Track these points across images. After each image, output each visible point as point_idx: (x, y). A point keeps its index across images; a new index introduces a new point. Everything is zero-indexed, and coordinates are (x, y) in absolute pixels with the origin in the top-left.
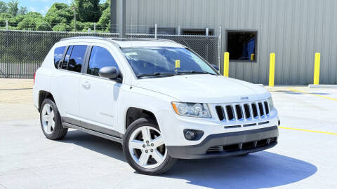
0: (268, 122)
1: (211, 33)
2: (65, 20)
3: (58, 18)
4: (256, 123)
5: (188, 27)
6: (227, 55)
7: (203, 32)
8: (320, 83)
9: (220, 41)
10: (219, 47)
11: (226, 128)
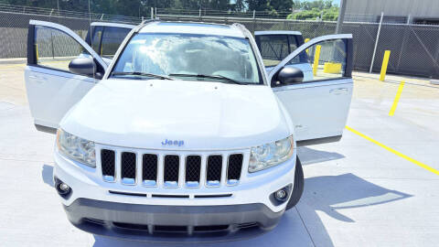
4: (190, 195)
5: (422, 15)
11: (111, 192)
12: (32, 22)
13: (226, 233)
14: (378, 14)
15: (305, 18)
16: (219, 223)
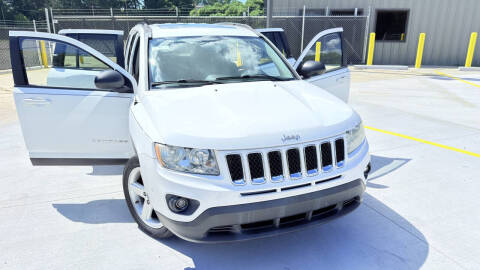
0: (339, 177)
1: (360, 13)
2: (259, 6)
3: (254, 5)
4: (312, 182)
5: (337, 7)
6: (373, 35)
7: (352, 13)
8: (472, 66)
9: (368, 21)
10: (367, 27)
11: (243, 195)
12: (12, 33)
13: (336, 210)
14: (299, 8)
15: (208, 14)
16: (327, 205)
